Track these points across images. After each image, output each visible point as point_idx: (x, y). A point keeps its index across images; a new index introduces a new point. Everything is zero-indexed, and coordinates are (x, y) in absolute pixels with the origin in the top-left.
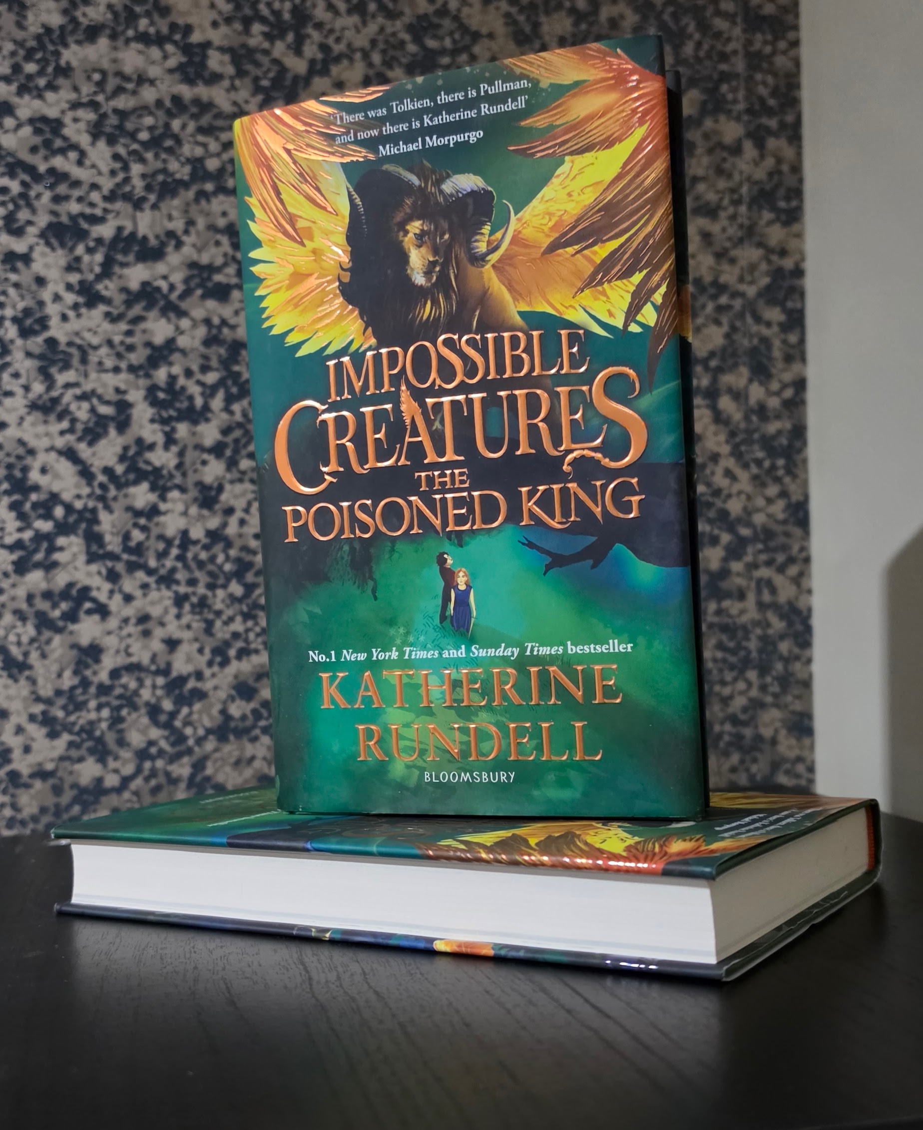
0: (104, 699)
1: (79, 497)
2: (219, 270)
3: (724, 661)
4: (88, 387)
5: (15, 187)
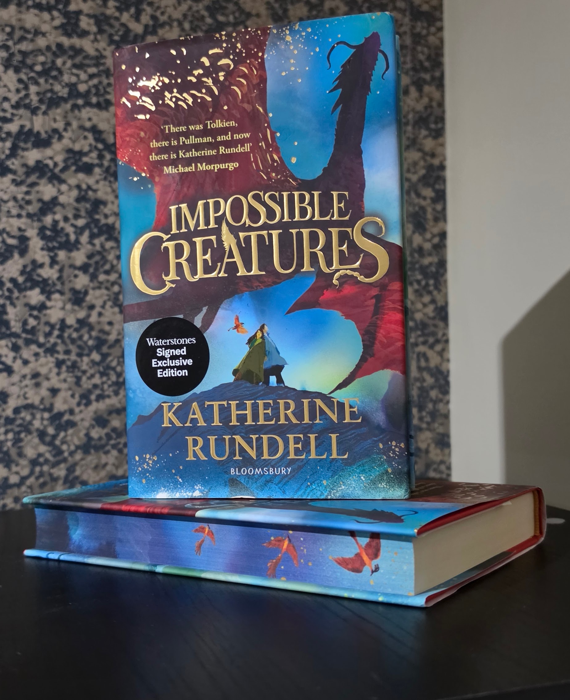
0: (9, 427)
2: (86, 154)
4: (1, 226)
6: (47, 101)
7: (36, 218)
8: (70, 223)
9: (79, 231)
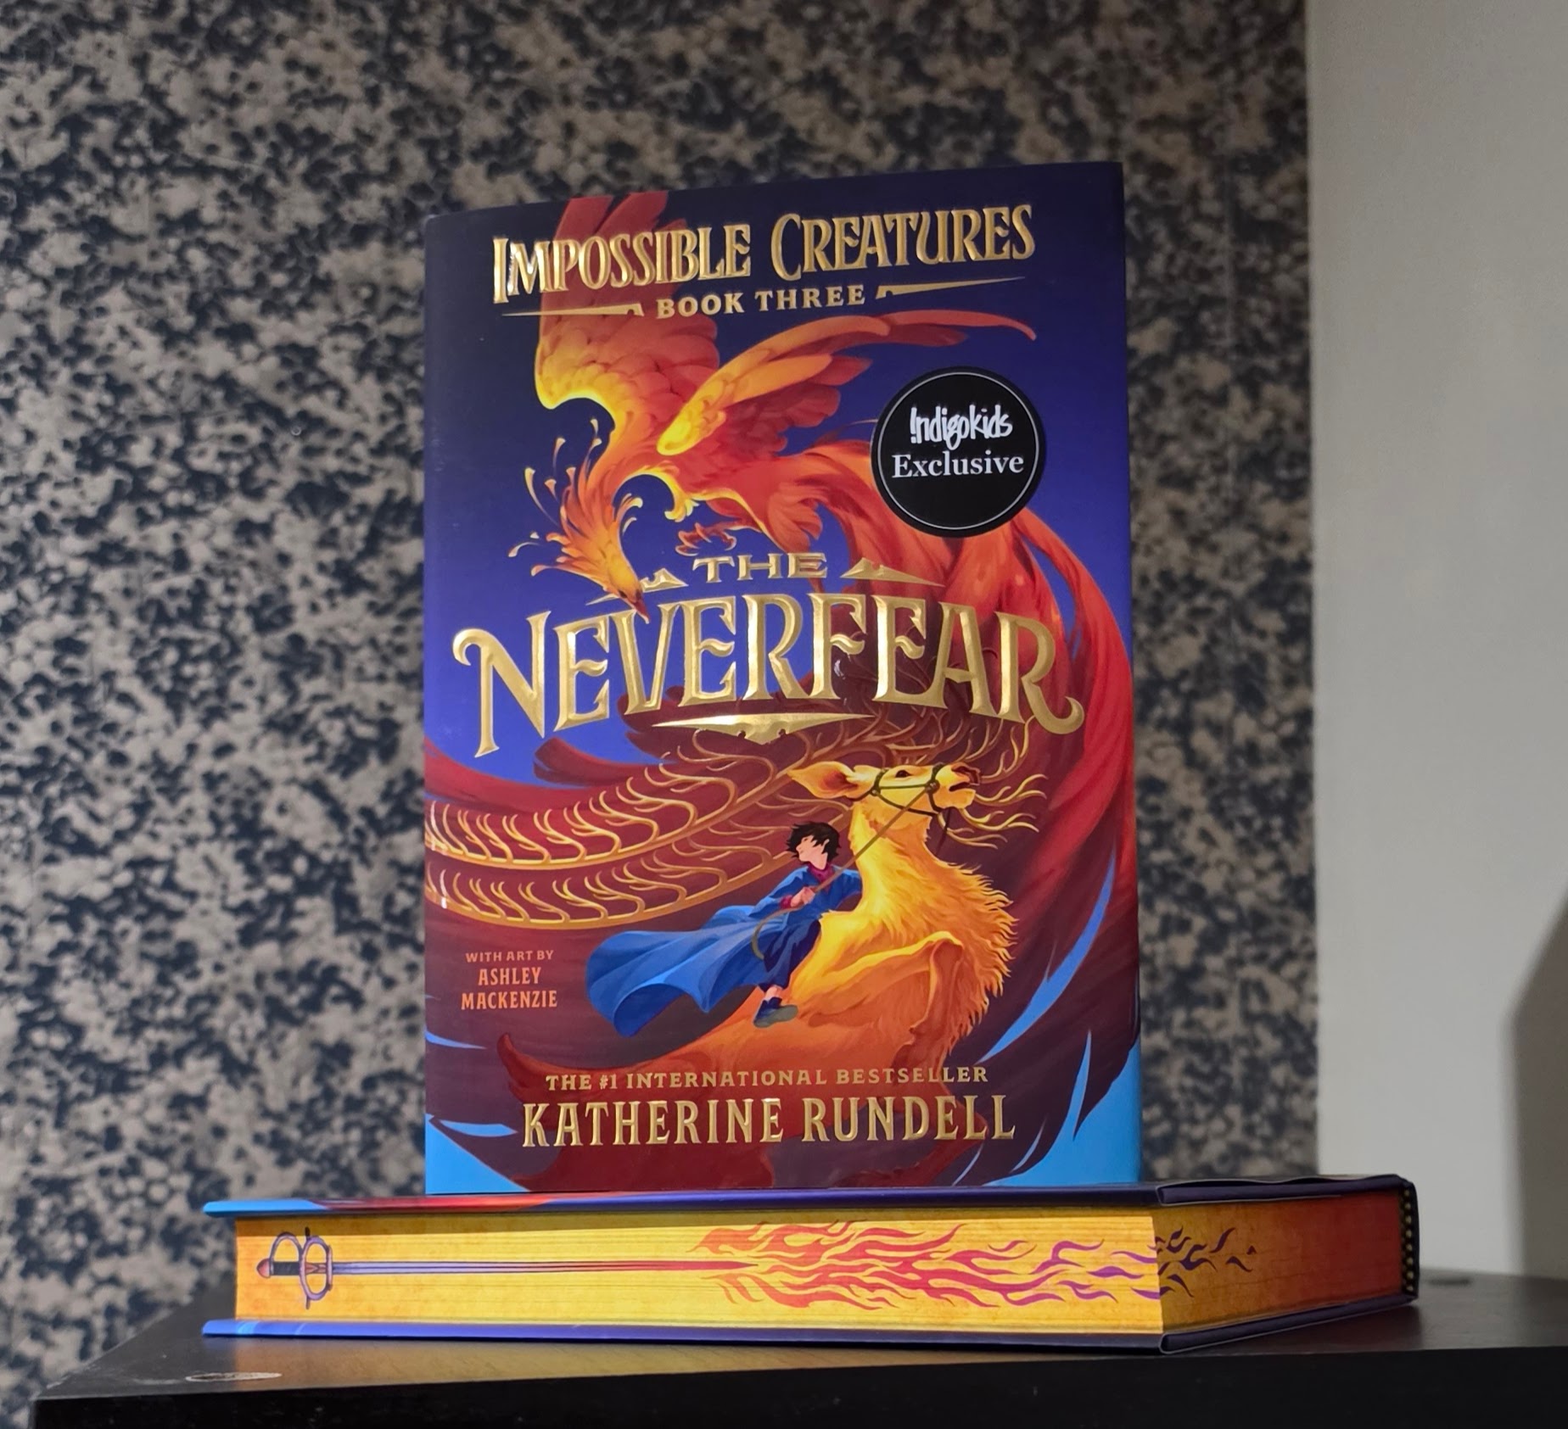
1: (327, 846)
3: (1196, 1091)
4: (342, 699)
5: (254, 434)
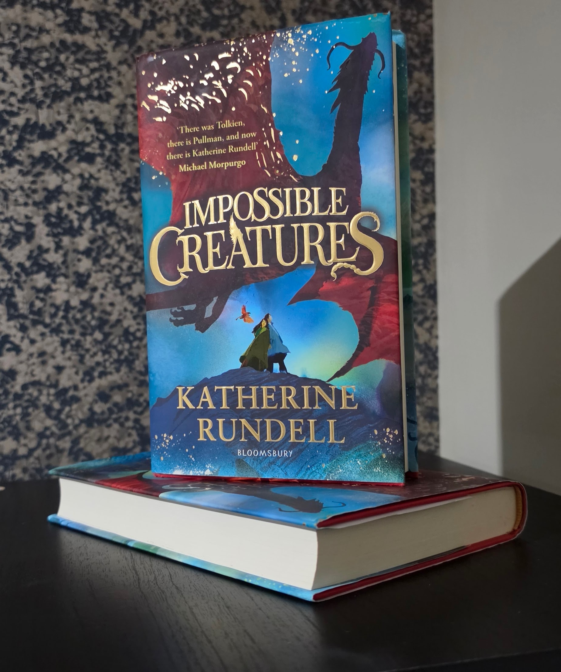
0: (18, 402)
1: (3, 281)
2: (88, 145)
4: (8, 214)
6: (51, 95)
7: (41, 206)
8: (74, 210)
9: (82, 218)
